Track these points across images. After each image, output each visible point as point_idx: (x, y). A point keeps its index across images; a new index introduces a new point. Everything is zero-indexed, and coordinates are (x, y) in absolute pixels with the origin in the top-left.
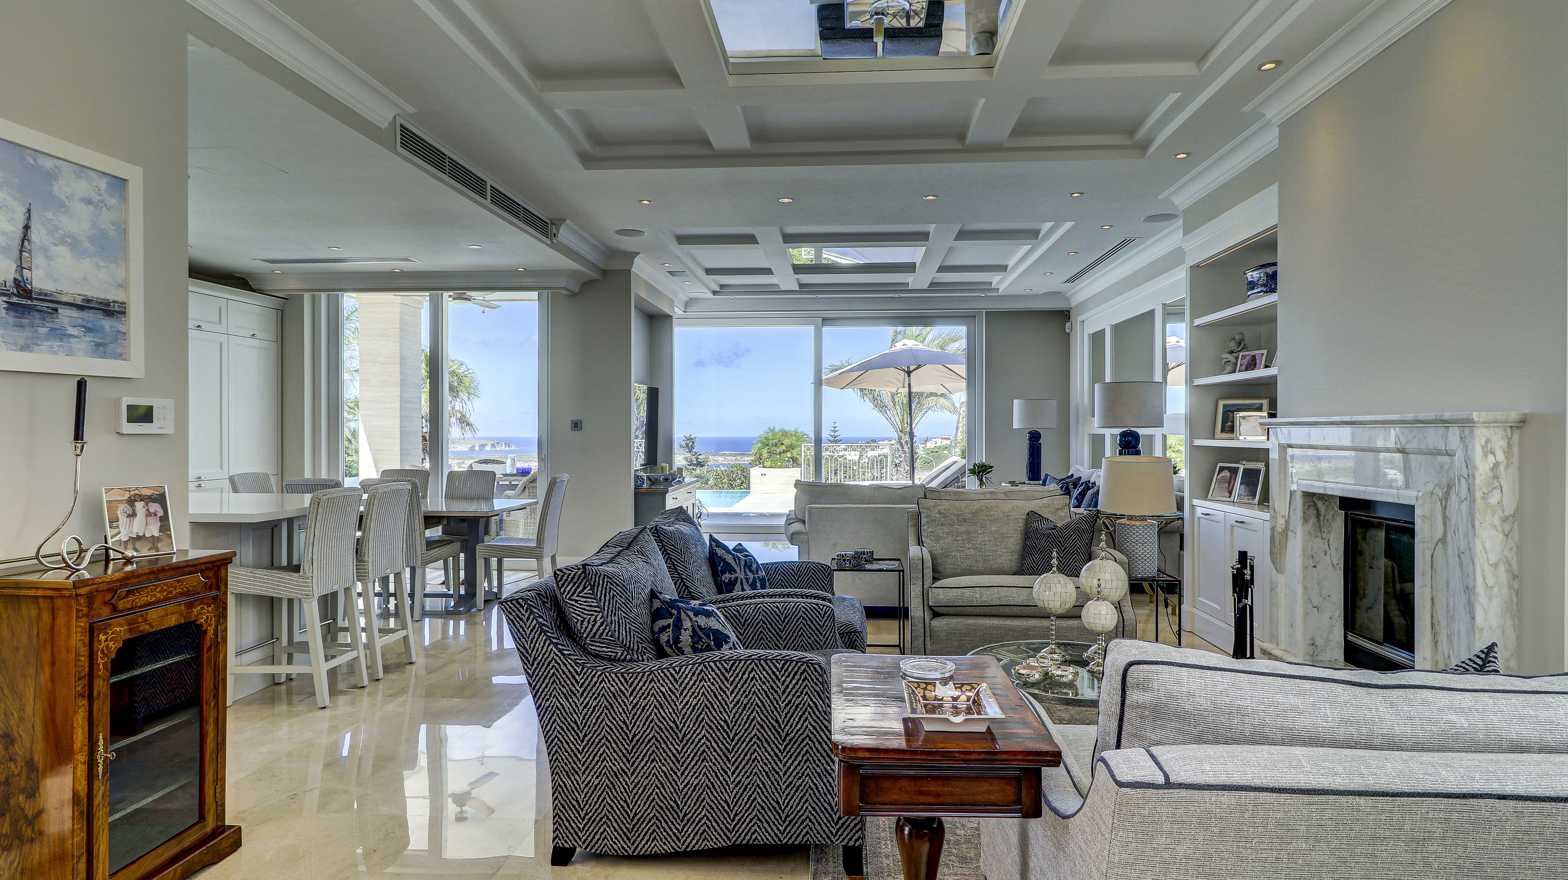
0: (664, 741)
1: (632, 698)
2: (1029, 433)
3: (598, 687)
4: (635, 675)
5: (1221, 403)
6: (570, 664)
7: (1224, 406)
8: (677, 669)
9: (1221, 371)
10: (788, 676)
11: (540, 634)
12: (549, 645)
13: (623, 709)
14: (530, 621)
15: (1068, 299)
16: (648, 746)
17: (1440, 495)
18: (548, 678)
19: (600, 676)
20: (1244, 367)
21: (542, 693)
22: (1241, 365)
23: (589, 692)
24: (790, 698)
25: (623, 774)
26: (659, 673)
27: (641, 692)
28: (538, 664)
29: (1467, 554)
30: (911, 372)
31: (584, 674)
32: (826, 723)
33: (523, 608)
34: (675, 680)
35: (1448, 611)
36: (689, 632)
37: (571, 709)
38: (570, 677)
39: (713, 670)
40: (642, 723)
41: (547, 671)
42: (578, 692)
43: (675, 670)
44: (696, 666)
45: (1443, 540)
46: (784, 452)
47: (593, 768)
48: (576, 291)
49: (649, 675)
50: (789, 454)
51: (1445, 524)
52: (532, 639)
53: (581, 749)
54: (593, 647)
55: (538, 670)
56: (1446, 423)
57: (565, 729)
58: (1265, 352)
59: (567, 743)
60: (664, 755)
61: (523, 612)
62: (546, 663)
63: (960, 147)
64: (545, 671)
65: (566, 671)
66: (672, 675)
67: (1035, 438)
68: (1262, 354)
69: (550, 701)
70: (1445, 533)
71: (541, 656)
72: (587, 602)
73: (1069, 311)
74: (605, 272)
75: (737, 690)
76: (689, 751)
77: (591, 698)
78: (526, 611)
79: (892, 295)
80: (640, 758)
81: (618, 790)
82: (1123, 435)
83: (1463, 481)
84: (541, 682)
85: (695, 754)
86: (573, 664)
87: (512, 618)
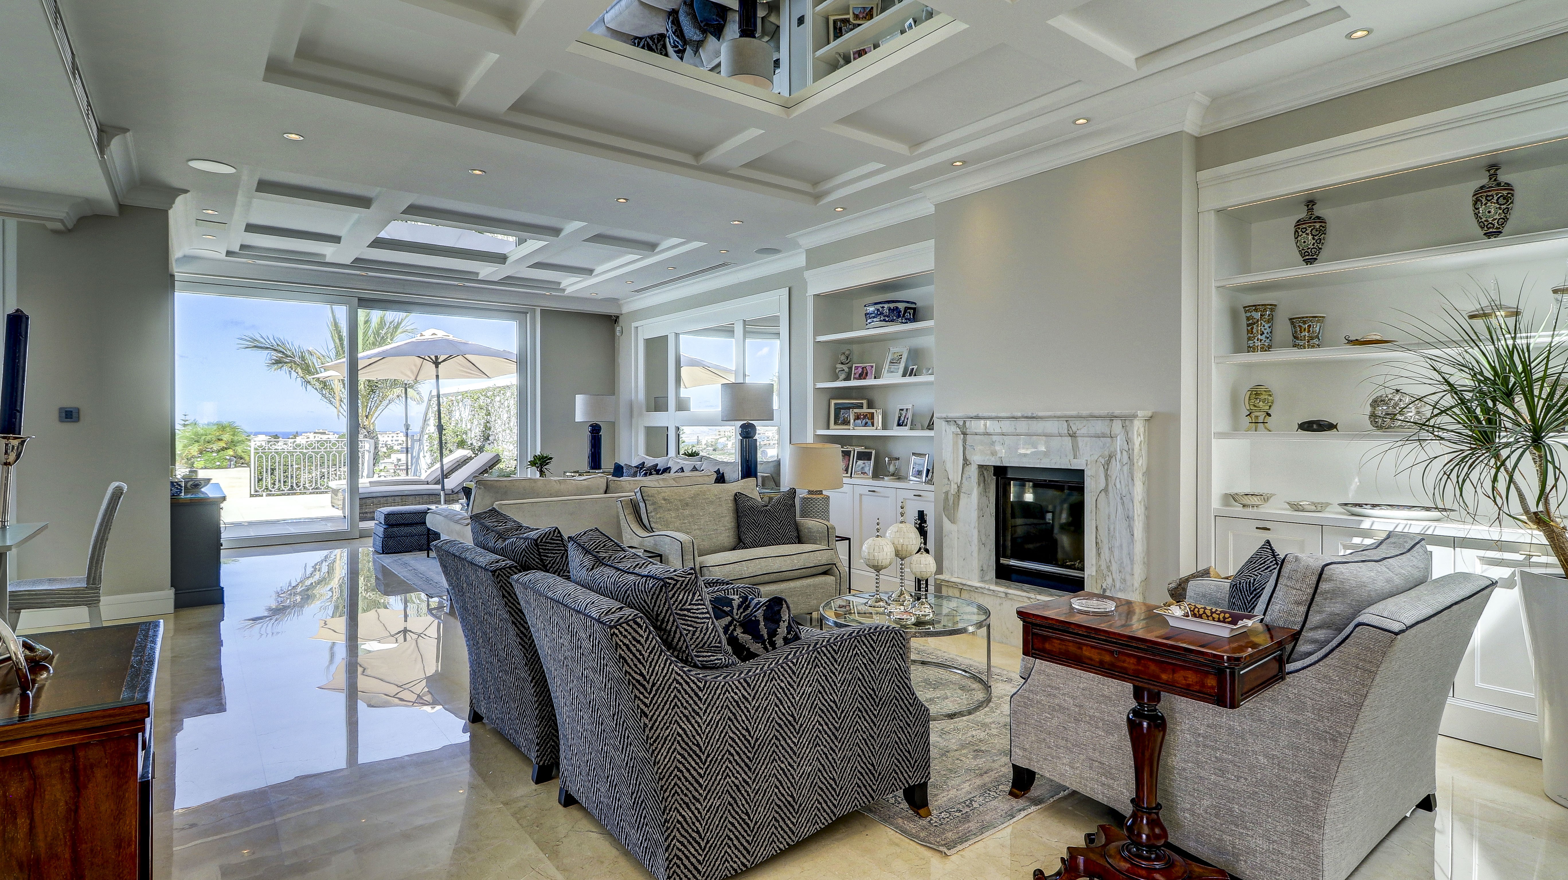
0: (783, 737)
1: (754, 702)
2: (590, 426)
3: (722, 699)
4: (757, 677)
5: (833, 402)
6: (693, 681)
7: (835, 404)
8: (795, 661)
9: (836, 378)
10: (882, 645)
11: (660, 654)
12: (670, 665)
13: (746, 716)
14: (648, 642)
15: (620, 306)
16: (769, 747)
17: (1103, 462)
18: (668, 703)
19: (723, 686)
20: (857, 376)
21: (660, 722)
22: (855, 374)
23: (713, 706)
24: (882, 665)
25: (745, 785)
26: (779, 669)
27: (762, 694)
28: (657, 690)
29: (1128, 496)
30: (440, 363)
31: (708, 688)
32: (906, 681)
33: (641, 627)
34: (794, 673)
35: (1109, 534)
36: (786, 624)
37: (693, 731)
38: (693, 695)
39: (825, 655)
40: (763, 725)
41: (667, 696)
42: (701, 710)
43: (793, 663)
44: (811, 653)
45: (1106, 490)
46: (223, 449)
47: (715, 789)
48: (70, 225)
49: (770, 674)
50: (230, 452)
51: (1107, 480)
52: (651, 663)
53: (702, 773)
54: (700, 659)
55: (657, 696)
56: (1112, 418)
57: (686, 755)
58: (874, 365)
59: (688, 770)
60: (783, 751)
61: (641, 632)
62: (667, 686)
63: (694, 163)
64: (665, 696)
65: (688, 690)
66: (790, 668)
67: (595, 430)
68: (872, 367)
69: (670, 728)
70: (1107, 485)
71: (661, 679)
72: (699, 609)
73: (618, 317)
74: (122, 207)
75: (844, 668)
76: (805, 740)
77: (714, 712)
78: (645, 631)
79: (456, 283)
80: (762, 762)
81: (740, 803)
82: (742, 426)
83: (1125, 453)
84: (660, 710)
85: (810, 742)
86: (696, 680)
87: (628, 642)
